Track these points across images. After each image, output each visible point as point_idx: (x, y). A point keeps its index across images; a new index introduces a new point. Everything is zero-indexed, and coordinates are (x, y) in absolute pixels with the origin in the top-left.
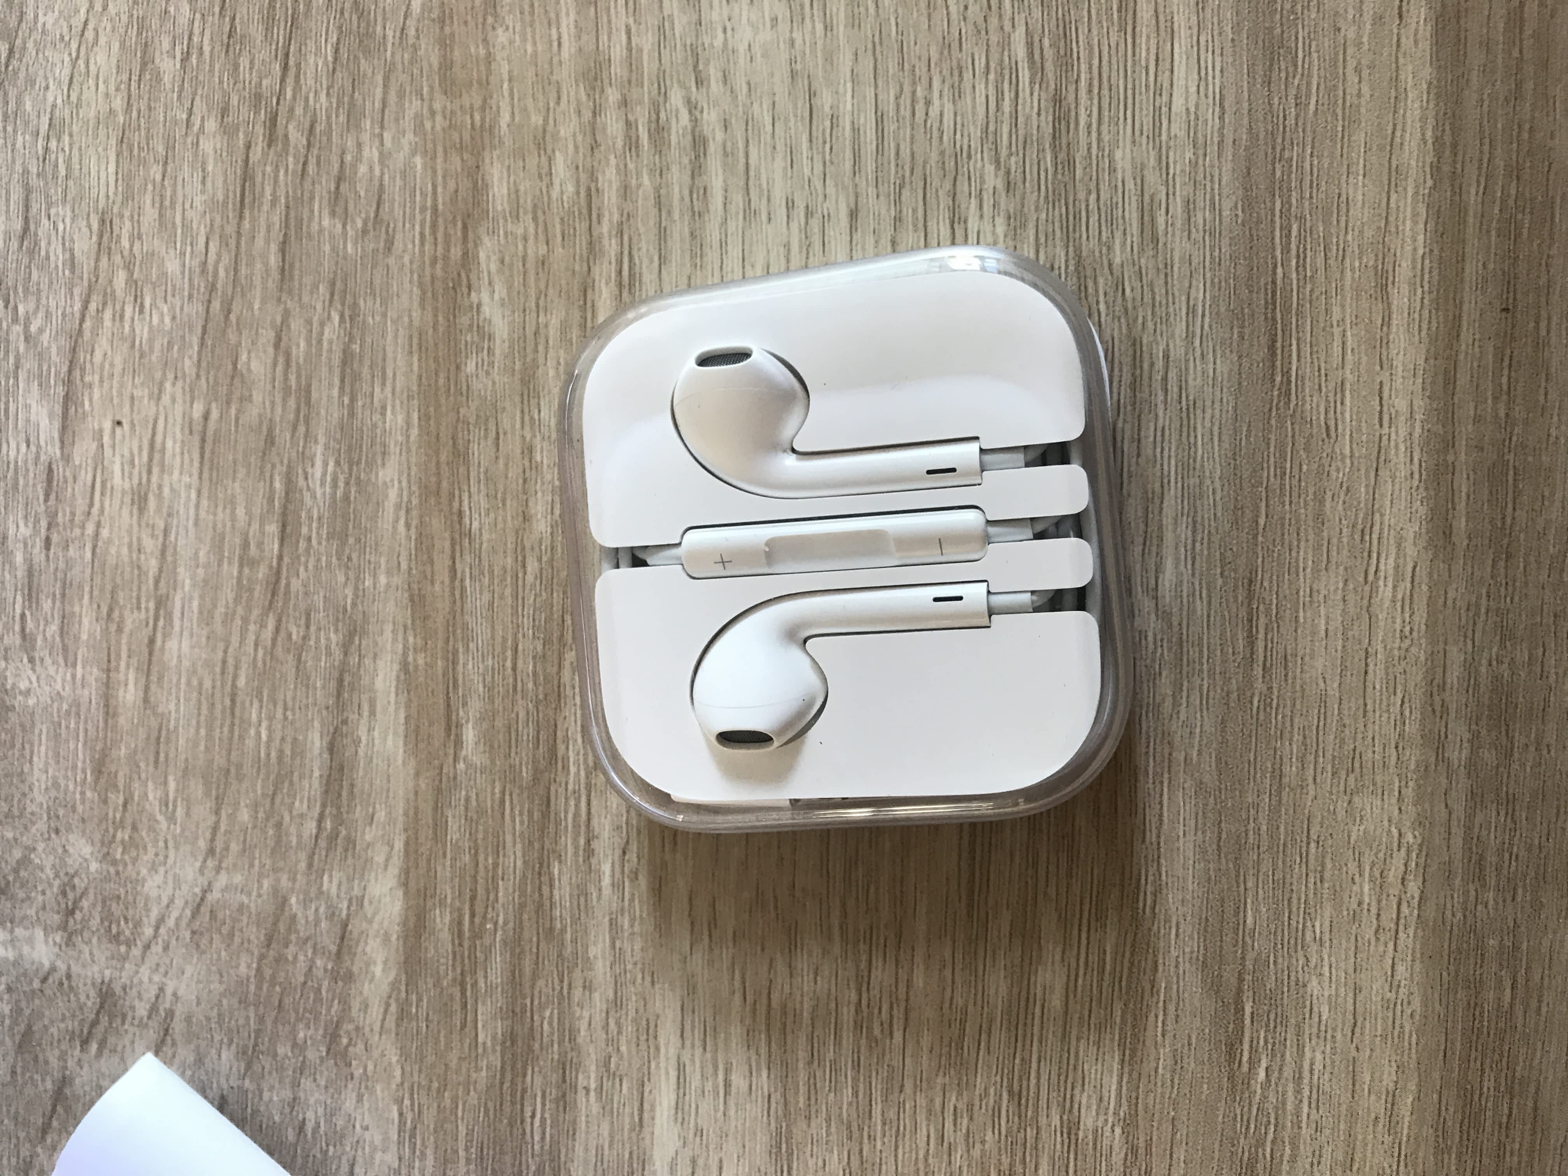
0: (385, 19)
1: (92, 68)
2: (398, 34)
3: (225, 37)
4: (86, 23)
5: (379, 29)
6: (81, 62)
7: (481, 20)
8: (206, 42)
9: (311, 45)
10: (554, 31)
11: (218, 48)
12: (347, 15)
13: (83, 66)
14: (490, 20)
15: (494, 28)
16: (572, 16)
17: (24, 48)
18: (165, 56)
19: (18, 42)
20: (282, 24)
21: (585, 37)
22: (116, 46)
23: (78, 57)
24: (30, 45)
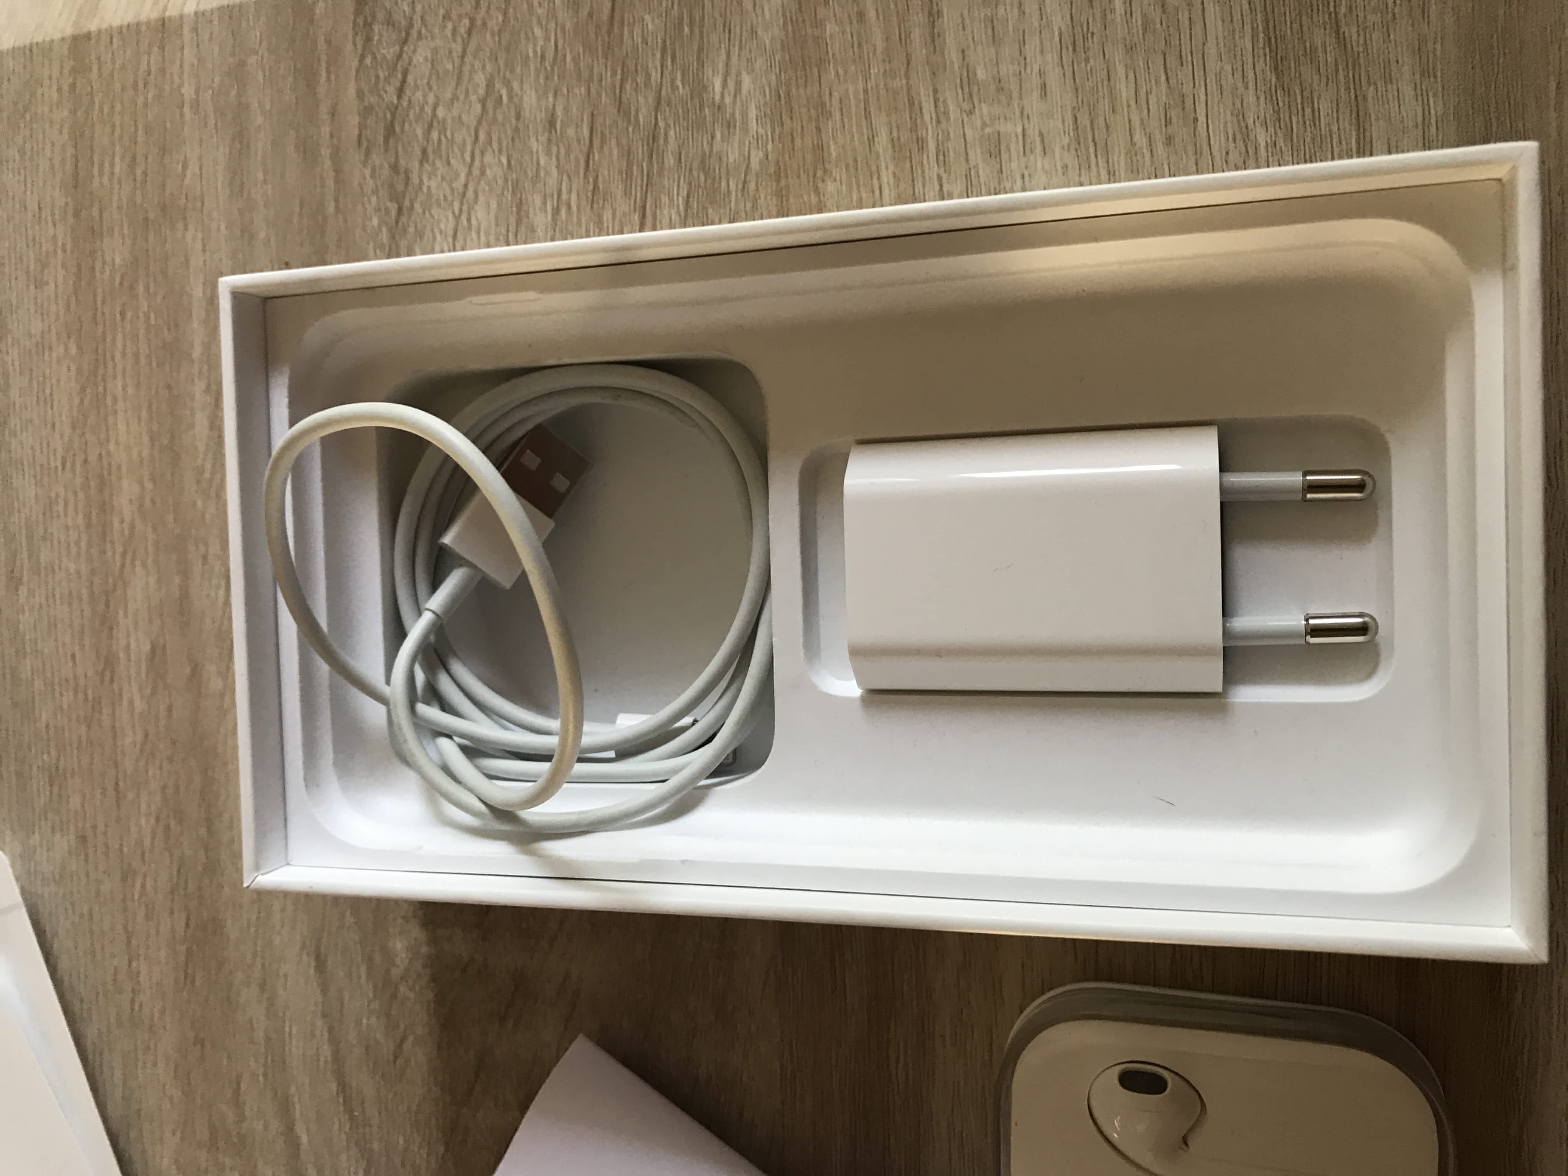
0: (728, 173)
1: (474, 222)
2: (740, 187)
3: (590, 194)
4: (466, 186)
5: (724, 184)
6: (464, 218)
7: (811, 174)
8: (574, 197)
9: (665, 199)
10: (875, 180)
11: (583, 203)
12: (695, 173)
13: (465, 222)
14: (819, 174)
15: (823, 181)
16: (891, 168)
17: (412, 207)
18: (538, 212)
19: (407, 203)
20: (639, 181)
21: (902, 185)
22: (494, 205)
23: (460, 215)
24: (417, 206)
